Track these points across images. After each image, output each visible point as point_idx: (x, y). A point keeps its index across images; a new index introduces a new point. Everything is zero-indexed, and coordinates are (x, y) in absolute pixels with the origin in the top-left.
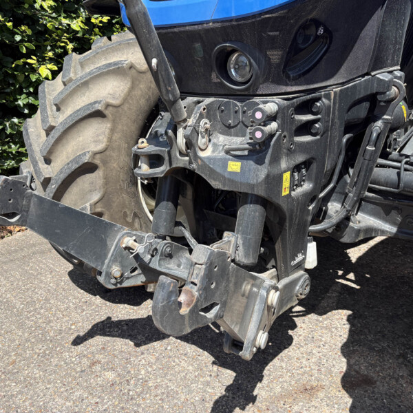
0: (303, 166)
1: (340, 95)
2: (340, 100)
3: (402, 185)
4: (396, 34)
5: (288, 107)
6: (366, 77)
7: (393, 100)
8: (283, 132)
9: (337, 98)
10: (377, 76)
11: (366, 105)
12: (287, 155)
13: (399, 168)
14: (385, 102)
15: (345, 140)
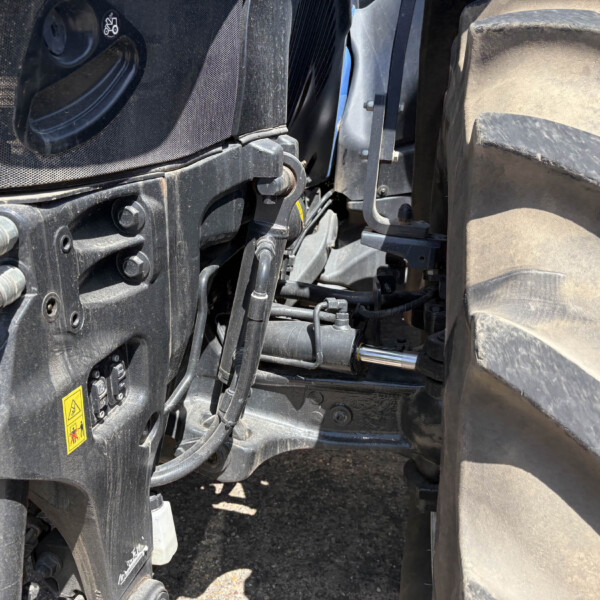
0: (116, 358)
1: (181, 185)
2: (184, 196)
3: (320, 354)
4: (275, 61)
5: (50, 225)
6: (231, 147)
7: (286, 193)
8: (42, 290)
9: (177, 192)
10: (253, 144)
11: (237, 205)
12: (68, 345)
13: (310, 319)
14: (273, 198)
15: (204, 280)
